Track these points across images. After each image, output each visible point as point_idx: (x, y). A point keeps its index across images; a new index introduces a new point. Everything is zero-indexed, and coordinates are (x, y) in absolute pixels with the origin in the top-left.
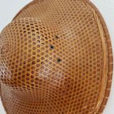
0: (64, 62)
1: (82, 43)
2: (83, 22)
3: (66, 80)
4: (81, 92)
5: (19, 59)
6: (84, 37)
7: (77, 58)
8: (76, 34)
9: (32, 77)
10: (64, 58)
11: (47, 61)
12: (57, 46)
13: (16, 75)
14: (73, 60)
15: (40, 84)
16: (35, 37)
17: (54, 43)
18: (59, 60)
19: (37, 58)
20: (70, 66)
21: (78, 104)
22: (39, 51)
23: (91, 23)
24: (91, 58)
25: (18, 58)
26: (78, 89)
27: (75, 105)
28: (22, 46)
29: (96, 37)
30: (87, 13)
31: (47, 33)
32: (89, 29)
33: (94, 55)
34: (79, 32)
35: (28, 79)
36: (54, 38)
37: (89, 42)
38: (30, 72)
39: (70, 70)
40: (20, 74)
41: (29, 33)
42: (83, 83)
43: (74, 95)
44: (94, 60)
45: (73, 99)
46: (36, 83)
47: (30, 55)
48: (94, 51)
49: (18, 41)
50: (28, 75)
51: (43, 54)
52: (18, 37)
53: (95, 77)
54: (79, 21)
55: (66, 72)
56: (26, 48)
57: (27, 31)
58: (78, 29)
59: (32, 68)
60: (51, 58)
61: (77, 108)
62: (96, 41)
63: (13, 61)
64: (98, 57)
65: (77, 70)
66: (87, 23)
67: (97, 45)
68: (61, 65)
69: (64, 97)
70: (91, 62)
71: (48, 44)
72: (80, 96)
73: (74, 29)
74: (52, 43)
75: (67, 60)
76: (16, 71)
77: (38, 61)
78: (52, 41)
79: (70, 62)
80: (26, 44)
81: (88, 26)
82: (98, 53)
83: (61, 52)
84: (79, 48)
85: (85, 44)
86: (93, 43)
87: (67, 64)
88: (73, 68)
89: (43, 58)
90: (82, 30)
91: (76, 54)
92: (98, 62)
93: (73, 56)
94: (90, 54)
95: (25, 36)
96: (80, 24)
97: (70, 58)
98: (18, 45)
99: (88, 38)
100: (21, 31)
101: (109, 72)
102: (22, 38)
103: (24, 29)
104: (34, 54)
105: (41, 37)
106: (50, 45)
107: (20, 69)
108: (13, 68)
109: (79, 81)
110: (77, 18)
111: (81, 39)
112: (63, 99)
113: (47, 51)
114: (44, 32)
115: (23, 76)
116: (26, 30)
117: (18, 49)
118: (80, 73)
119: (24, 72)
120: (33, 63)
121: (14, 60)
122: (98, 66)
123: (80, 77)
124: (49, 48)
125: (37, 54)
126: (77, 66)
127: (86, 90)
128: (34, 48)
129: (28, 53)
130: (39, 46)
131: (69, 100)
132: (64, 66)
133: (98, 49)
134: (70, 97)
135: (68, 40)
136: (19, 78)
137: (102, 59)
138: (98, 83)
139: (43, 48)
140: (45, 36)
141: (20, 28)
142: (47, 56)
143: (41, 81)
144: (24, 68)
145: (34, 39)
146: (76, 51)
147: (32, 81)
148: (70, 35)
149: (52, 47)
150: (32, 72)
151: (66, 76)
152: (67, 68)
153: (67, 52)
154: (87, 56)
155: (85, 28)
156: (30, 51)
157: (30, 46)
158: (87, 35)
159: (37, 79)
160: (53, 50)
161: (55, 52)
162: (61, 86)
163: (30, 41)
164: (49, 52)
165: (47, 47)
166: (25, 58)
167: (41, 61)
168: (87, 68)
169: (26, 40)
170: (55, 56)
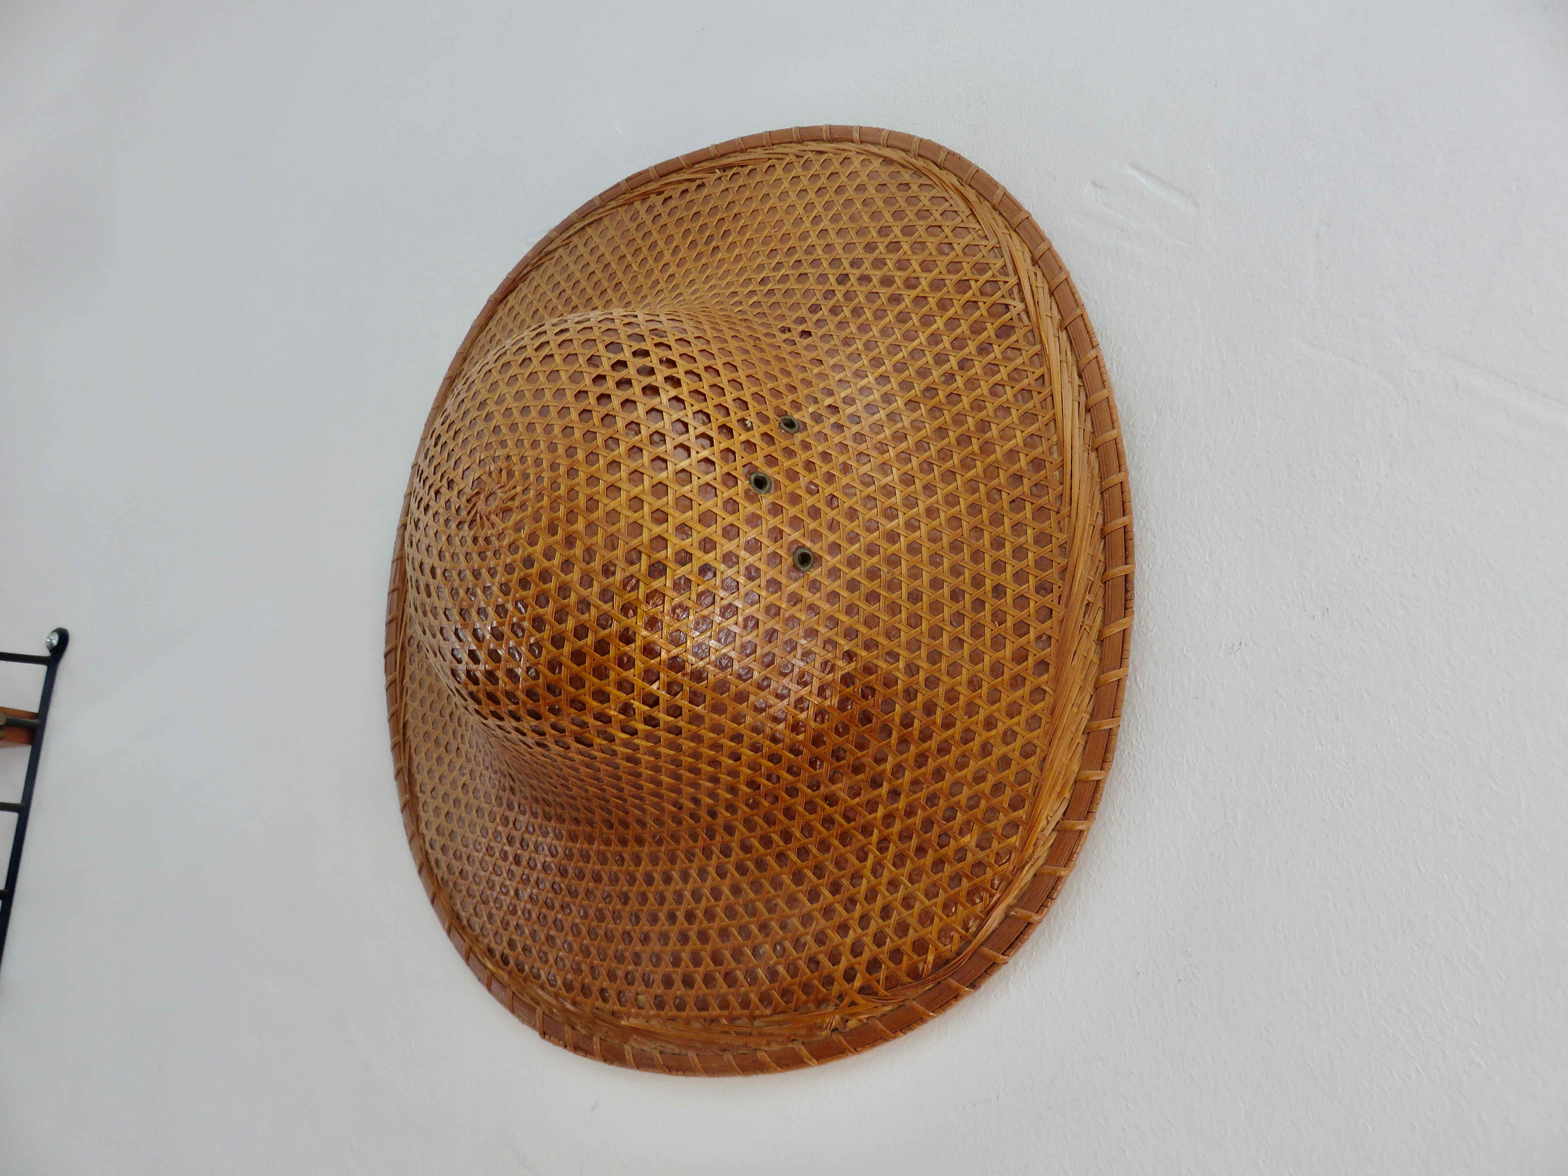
0: (834, 573)
1: (945, 455)
2: (952, 324)
3: (847, 679)
4: (943, 750)
5: (578, 550)
6: (958, 420)
7: (913, 549)
8: (912, 404)
9: (649, 651)
10: (835, 548)
11: (730, 559)
12: (793, 475)
13: (558, 641)
14: (893, 561)
15: (695, 698)
16: (665, 424)
17: (771, 460)
18: (805, 559)
19: (675, 543)
20: (872, 597)
21: (928, 824)
22: (685, 504)
23: (1005, 331)
24: (998, 543)
25: (570, 542)
26: (925, 736)
27: (906, 836)
28: (592, 480)
29: (1028, 418)
30: (981, 268)
31: (728, 400)
32: (992, 369)
33: (1018, 528)
34: (930, 391)
35: (626, 663)
36: (772, 428)
37: (986, 448)
38: (637, 623)
39: (871, 622)
40: (581, 632)
41: (627, 403)
42: (952, 697)
43: (898, 770)
44: (1019, 552)
45: (895, 794)
46: (672, 688)
47: (636, 528)
48: (1017, 504)
49: (571, 451)
50: (627, 637)
51: (707, 518)
52: (567, 430)
53: (1020, 656)
54: (927, 320)
55: (850, 634)
56: (613, 489)
57: (618, 397)
58: (923, 373)
59: (649, 597)
60: (753, 547)
61: (921, 851)
62: (1031, 441)
63: (541, 563)
64: (1042, 539)
65: (914, 621)
66: (977, 329)
67: (1037, 464)
68: (814, 586)
69: (839, 788)
70: (998, 566)
71: (738, 467)
72: (939, 774)
73: (899, 368)
74: (758, 459)
75: (853, 561)
76: (561, 616)
77: (684, 558)
78: (763, 449)
79: (873, 574)
80: (614, 465)
81: (984, 349)
82: (1040, 512)
83: (815, 512)
84: (929, 489)
85: (967, 464)
86: (1012, 455)
87: (853, 585)
88: (894, 609)
89: (707, 545)
90: (950, 377)
91: (911, 525)
92: (1042, 563)
93: (892, 537)
94: (996, 519)
95: (608, 419)
96: (934, 339)
97: (872, 550)
98: (572, 472)
99: (983, 426)
100: (581, 394)
101: (1106, 622)
102: (589, 435)
103: (600, 379)
104: (660, 517)
105: (696, 427)
106: (750, 468)
107: (584, 605)
108: (542, 599)
109: (932, 682)
110: (920, 300)
111: (942, 432)
112: (831, 800)
113: (732, 505)
114: (713, 398)
115: (602, 647)
116: (610, 385)
117: (572, 493)
118: (936, 633)
119: (604, 621)
120: (657, 570)
121: (549, 554)
122: (1043, 588)
123: (934, 657)
124: (743, 484)
125: (676, 517)
126: (915, 597)
127: (967, 737)
128: (660, 489)
129: (627, 515)
130: (684, 476)
131: (872, 806)
132: (833, 597)
133: (1039, 487)
134: (876, 783)
135: (859, 437)
136: (578, 657)
137: (1065, 549)
138: (1038, 693)
139: (708, 488)
140: (718, 418)
141: (575, 378)
142: (731, 532)
143: (698, 676)
144: (606, 595)
145: (659, 437)
146: (910, 502)
147: (650, 676)
148: (871, 408)
149: (760, 483)
150: (652, 623)
151: (849, 656)
152: (850, 610)
153: (852, 514)
154: (977, 530)
155: (963, 364)
156: (636, 502)
157: (636, 475)
158: (978, 405)
159: (676, 664)
160: (766, 500)
161: (776, 509)
162: (821, 713)
163: (635, 450)
164: (747, 508)
165: (730, 479)
166: (612, 543)
167: (700, 558)
168: (979, 604)
169: (612, 441)
170: (777, 534)
